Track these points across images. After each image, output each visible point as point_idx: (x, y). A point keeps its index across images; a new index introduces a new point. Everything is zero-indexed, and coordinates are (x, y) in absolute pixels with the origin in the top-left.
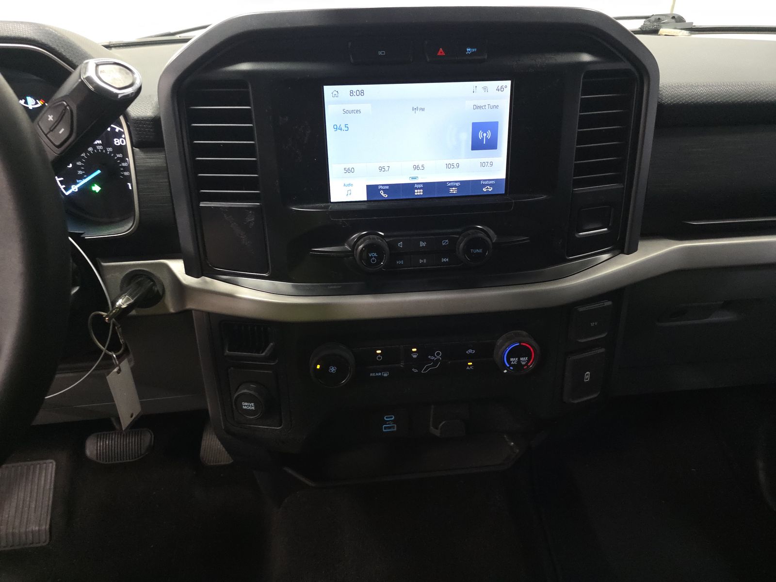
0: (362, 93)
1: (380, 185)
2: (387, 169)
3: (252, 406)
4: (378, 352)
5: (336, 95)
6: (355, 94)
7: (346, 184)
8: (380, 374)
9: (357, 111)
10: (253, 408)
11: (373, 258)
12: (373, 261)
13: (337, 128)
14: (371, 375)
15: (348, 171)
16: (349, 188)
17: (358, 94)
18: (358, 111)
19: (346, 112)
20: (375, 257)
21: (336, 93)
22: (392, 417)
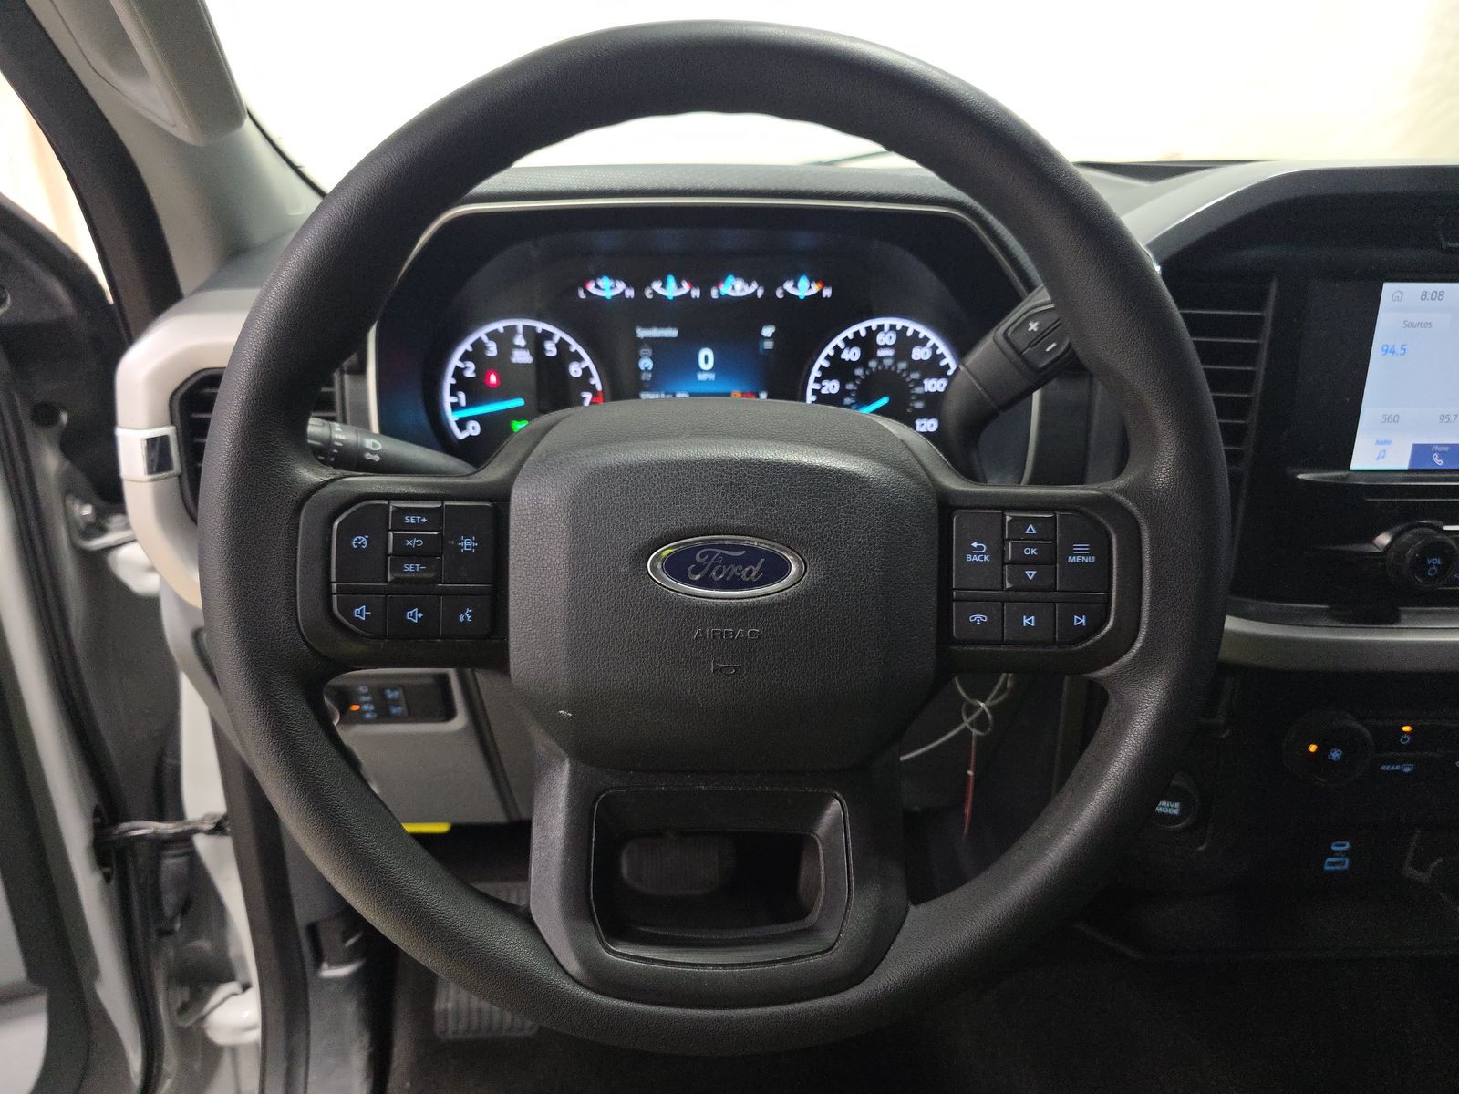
0: (1441, 295)
1: (1435, 445)
2: (1452, 418)
3: (1174, 808)
4: (1406, 729)
5: (1398, 298)
6: (1429, 297)
7: (1380, 440)
8: (1397, 768)
9: (1426, 324)
10: (1176, 812)
11: (1434, 568)
12: (1432, 572)
13: (1388, 350)
14: (1383, 768)
15: (1389, 419)
16: (1382, 447)
17: (1433, 297)
18: (1428, 325)
19: (1408, 325)
20: (1437, 565)
21: (1400, 295)
22: (1344, 845)
